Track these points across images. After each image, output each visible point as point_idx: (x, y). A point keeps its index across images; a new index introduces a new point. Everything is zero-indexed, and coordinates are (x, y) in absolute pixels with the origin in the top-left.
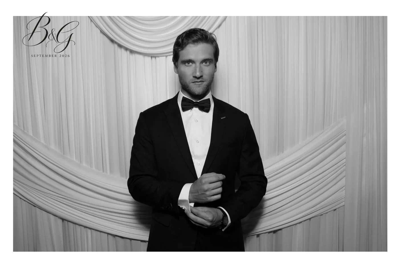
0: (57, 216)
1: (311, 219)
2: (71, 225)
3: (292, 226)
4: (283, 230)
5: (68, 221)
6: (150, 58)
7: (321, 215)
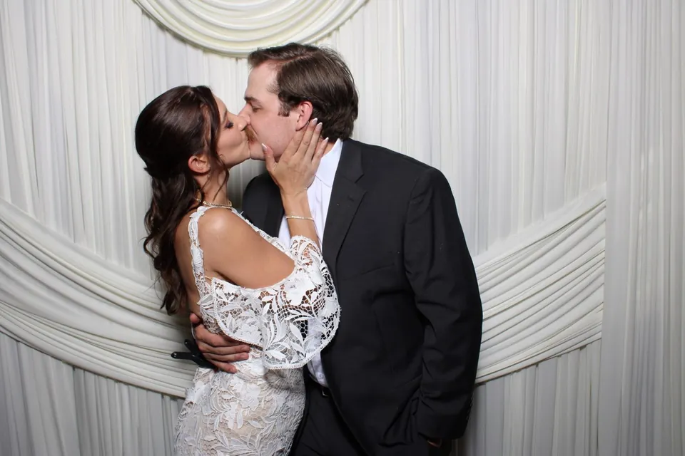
0: (60, 360)
1: (540, 365)
2: (91, 377)
3: (502, 378)
4: (488, 384)
5: (85, 370)
6: (234, 60)
7: (558, 356)
